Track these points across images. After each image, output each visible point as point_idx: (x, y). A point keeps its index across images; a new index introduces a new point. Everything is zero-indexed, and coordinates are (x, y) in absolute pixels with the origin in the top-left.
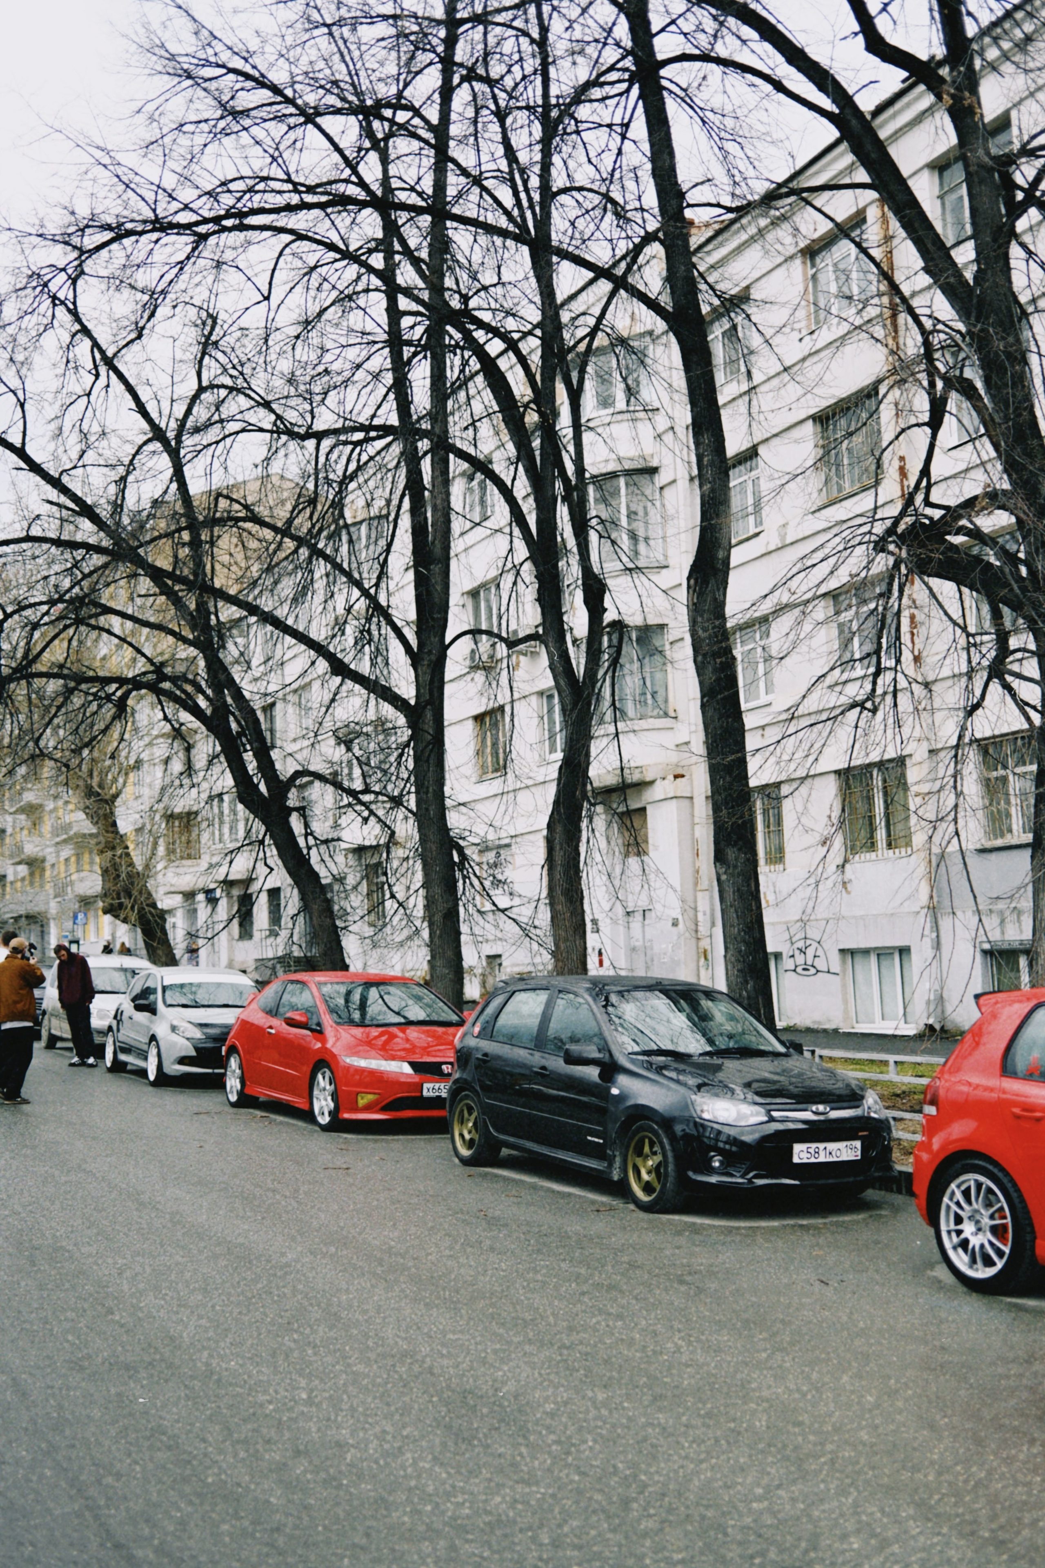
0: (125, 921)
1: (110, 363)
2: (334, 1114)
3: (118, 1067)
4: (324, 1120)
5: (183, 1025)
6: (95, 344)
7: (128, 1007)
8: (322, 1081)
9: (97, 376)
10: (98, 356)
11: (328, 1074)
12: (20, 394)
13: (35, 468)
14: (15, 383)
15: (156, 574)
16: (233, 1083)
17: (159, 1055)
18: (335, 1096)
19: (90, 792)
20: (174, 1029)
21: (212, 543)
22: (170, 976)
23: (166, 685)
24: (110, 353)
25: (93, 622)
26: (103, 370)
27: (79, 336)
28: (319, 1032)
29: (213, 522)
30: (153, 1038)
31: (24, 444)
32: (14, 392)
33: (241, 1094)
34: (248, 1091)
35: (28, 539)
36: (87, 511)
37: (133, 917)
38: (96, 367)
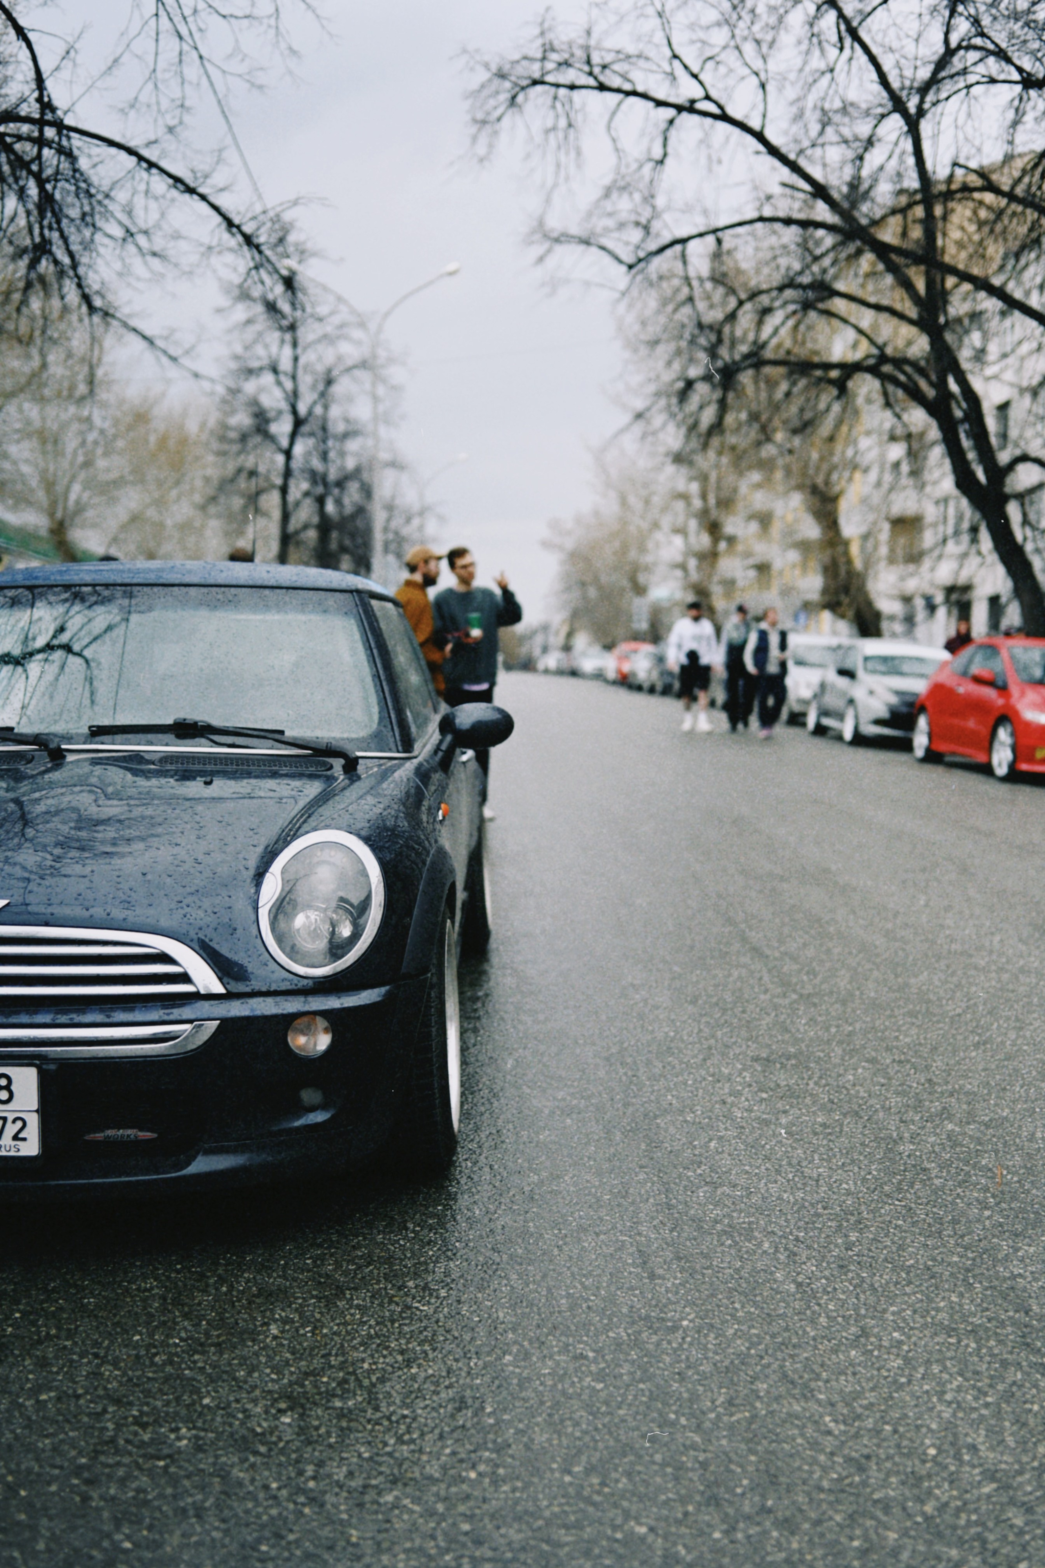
0: (843, 616)
1: (854, 33)
2: (1012, 766)
3: (820, 731)
4: (1001, 770)
5: (879, 690)
6: (841, 15)
7: (832, 676)
8: (1004, 735)
9: (841, 49)
10: (843, 27)
11: (1009, 729)
12: (763, 76)
13: (773, 151)
14: (758, 64)
15: (882, 250)
16: (921, 741)
17: (857, 717)
18: (1014, 749)
19: (814, 490)
20: (871, 692)
21: (945, 218)
22: (872, 647)
23: (887, 368)
24: (855, 24)
25: (821, 306)
26: (848, 41)
27: (825, 7)
28: (1003, 689)
29: (948, 195)
30: (851, 702)
31: (763, 127)
32: (757, 74)
33: (928, 750)
34: (934, 747)
35: (761, 219)
36: (820, 191)
37: (851, 613)
38: (841, 39)
